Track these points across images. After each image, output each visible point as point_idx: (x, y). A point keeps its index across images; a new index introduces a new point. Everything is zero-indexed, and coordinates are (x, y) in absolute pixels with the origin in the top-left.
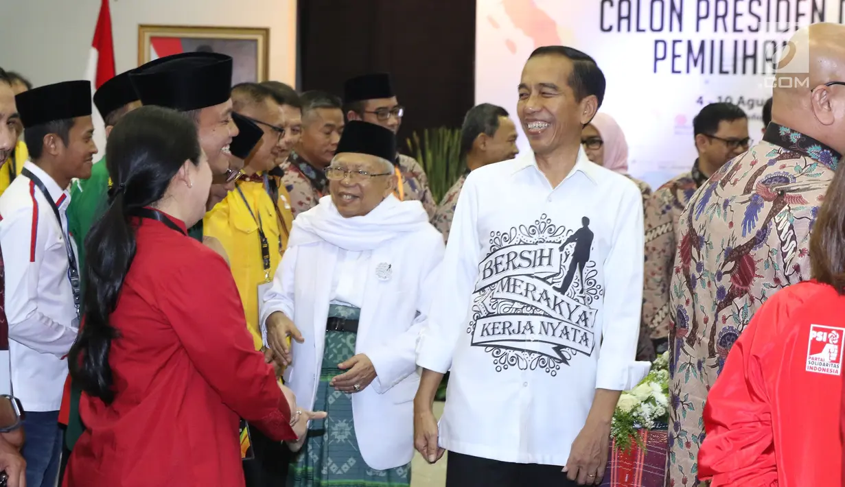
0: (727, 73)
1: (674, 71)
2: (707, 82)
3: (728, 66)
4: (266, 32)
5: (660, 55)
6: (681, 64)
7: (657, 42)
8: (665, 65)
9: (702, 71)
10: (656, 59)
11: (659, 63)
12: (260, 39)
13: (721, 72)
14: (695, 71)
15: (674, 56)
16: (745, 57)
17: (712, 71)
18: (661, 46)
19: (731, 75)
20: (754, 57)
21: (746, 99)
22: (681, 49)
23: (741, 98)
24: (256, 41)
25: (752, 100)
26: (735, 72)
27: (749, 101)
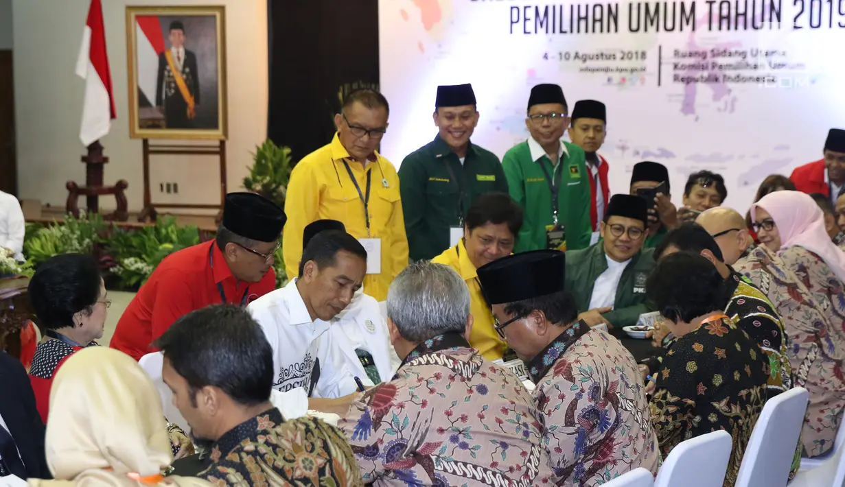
0: (565, 32)
1: (525, 32)
2: (550, 40)
3: (566, 27)
4: (222, 9)
5: (515, 19)
6: (530, 26)
7: (512, 8)
8: (518, 27)
9: (547, 32)
10: (512, 22)
11: (514, 25)
12: (218, 14)
13: (561, 32)
14: (542, 31)
15: (525, 20)
16: (579, 19)
17: (554, 31)
18: (515, 11)
19: (568, 35)
20: (586, 18)
21: (580, 54)
22: (531, 14)
23: (577, 54)
24: (214, 17)
25: (586, 55)
26: (572, 31)
27: (583, 56)
